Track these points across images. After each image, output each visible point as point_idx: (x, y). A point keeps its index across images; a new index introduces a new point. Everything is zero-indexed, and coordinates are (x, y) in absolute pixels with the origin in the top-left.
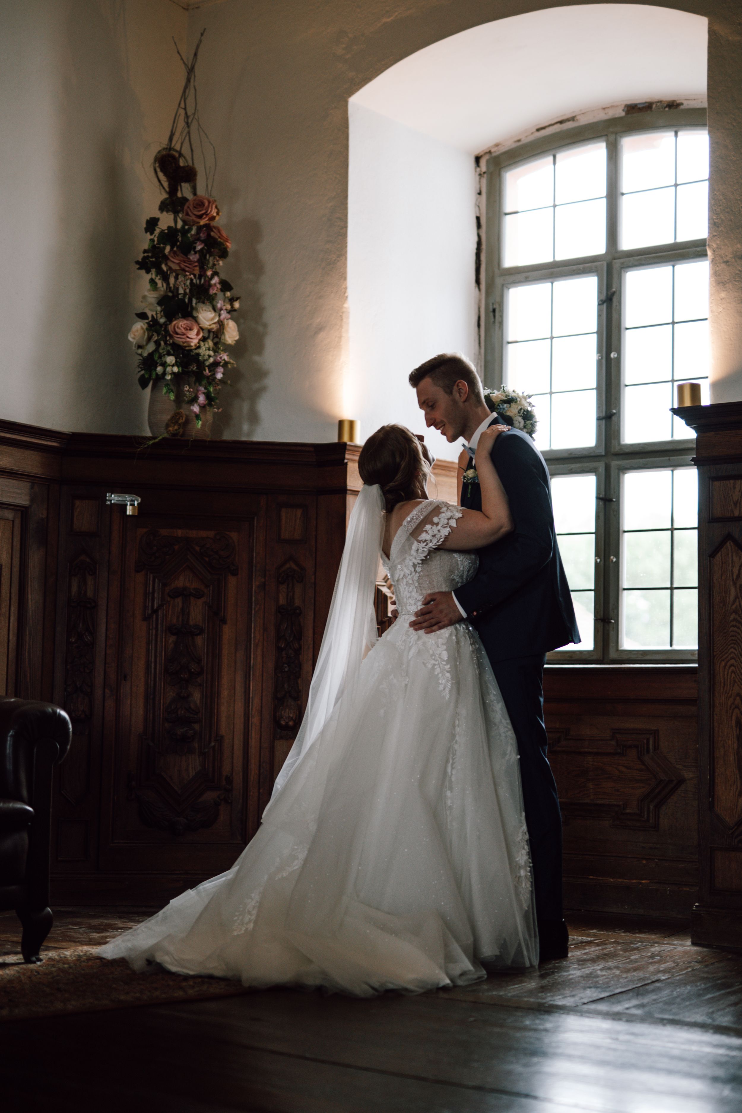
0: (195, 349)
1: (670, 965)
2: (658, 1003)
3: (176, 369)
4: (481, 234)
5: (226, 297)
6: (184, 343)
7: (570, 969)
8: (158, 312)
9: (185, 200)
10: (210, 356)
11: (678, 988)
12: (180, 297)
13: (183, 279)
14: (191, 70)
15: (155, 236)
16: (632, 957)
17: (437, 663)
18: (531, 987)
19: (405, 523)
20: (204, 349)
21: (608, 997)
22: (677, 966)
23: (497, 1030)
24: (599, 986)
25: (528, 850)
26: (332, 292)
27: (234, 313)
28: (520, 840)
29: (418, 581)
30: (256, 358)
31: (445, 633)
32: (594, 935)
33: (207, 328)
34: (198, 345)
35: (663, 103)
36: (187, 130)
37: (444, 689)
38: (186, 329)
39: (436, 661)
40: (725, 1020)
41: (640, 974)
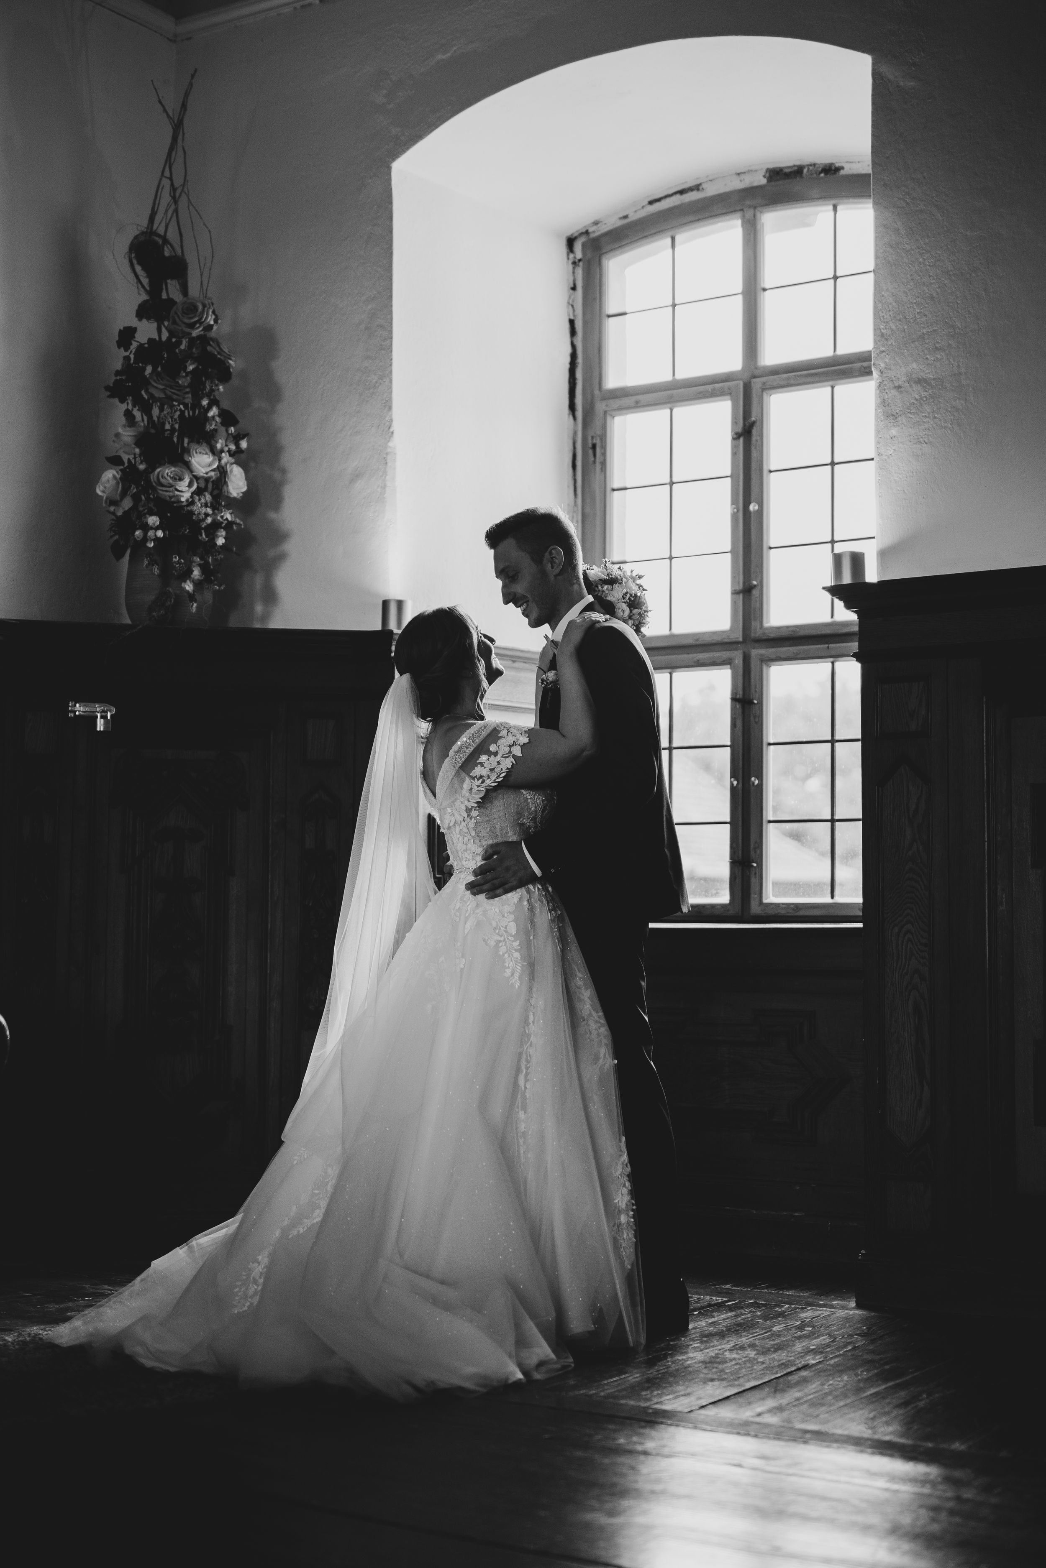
0: (187, 506)
1: (824, 1339)
2: (802, 1404)
3: (160, 534)
4: (575, 343)
5: (229, 434)
6: (171, 497)
7: (689, 1350)
8: (137, 456)
9: (171, 302)
10: (207, 515)
11: (831, 1378)
12: (166, 434)
13: (169, 410)
14: (178, 127)
15: (131, 352)
16: (775, 1329)
17: (502, 939)
18: (634, 1380)
19: (451, 753)
20: (200, 505)
21: (734, 1395)
22: (833, 1341)
23: (579, 1453)
24: (726, 1376)
25: (630, 1188)
26: (373, 426)
27: (243, 456)
28: (619, 1175)
29: (475, 828)
30: (272, 515)
31: (513, 897)
32: (728, 1293)
33: (203, 477)
34: (190, 500)
35: (817, 166)
36: (173, 207)
37: (512, 975)
38: (174, 479)
39: (501, 936)
40: (888, 1432)
41: (782, 1356)
